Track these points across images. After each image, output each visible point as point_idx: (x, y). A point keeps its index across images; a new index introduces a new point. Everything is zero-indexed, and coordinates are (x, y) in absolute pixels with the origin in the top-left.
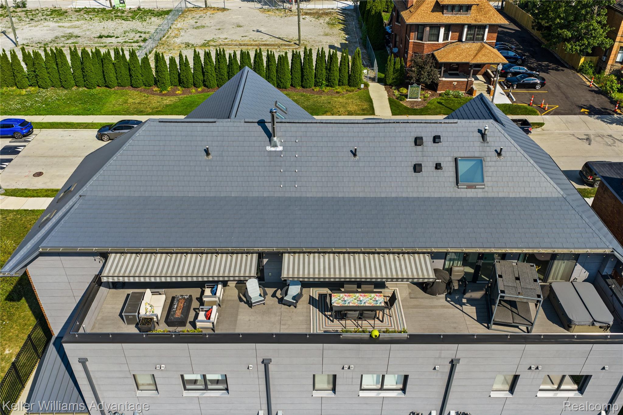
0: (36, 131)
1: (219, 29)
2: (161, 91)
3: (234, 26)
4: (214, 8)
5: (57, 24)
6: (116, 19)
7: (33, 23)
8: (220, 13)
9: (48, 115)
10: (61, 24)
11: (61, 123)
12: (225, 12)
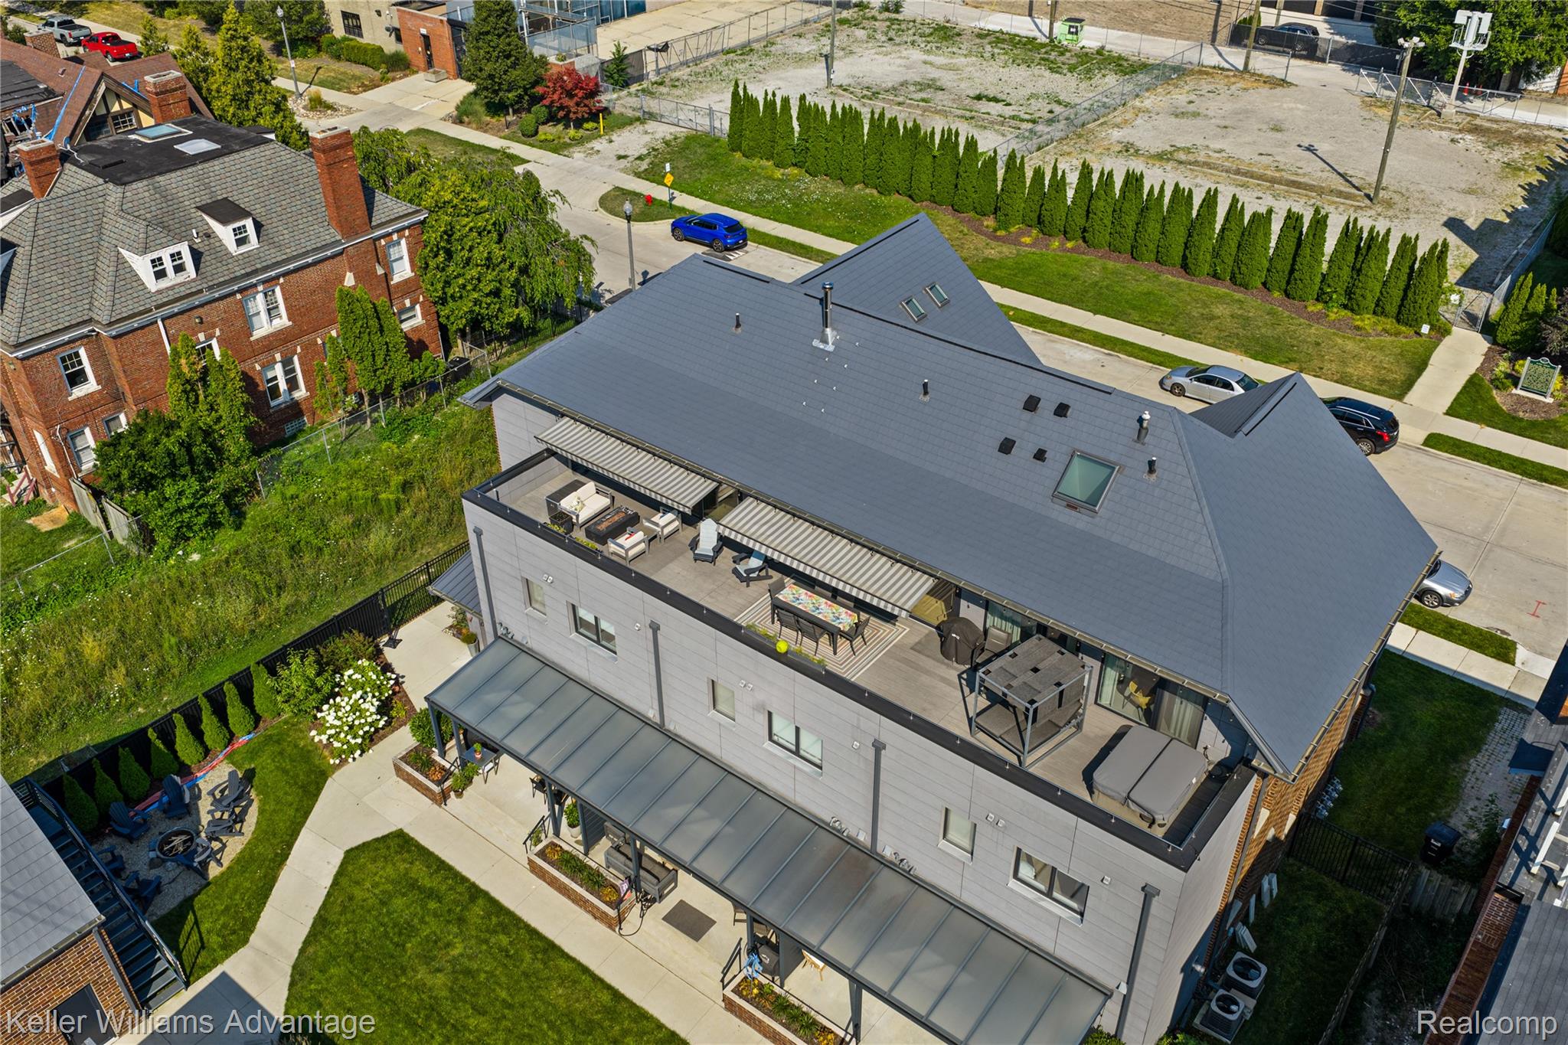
0: (751, 245)
1: (1225, 127)
2: (995, 230)
3: (1264, 127)
4: (1261, 75)
5: (926, 57)
6: (1039, 64)
7: (889, 47)
8: (1265, 90)
9: (786, 223)
10: (931, 58)
11: (794, 243)
12: (1279, 91)
